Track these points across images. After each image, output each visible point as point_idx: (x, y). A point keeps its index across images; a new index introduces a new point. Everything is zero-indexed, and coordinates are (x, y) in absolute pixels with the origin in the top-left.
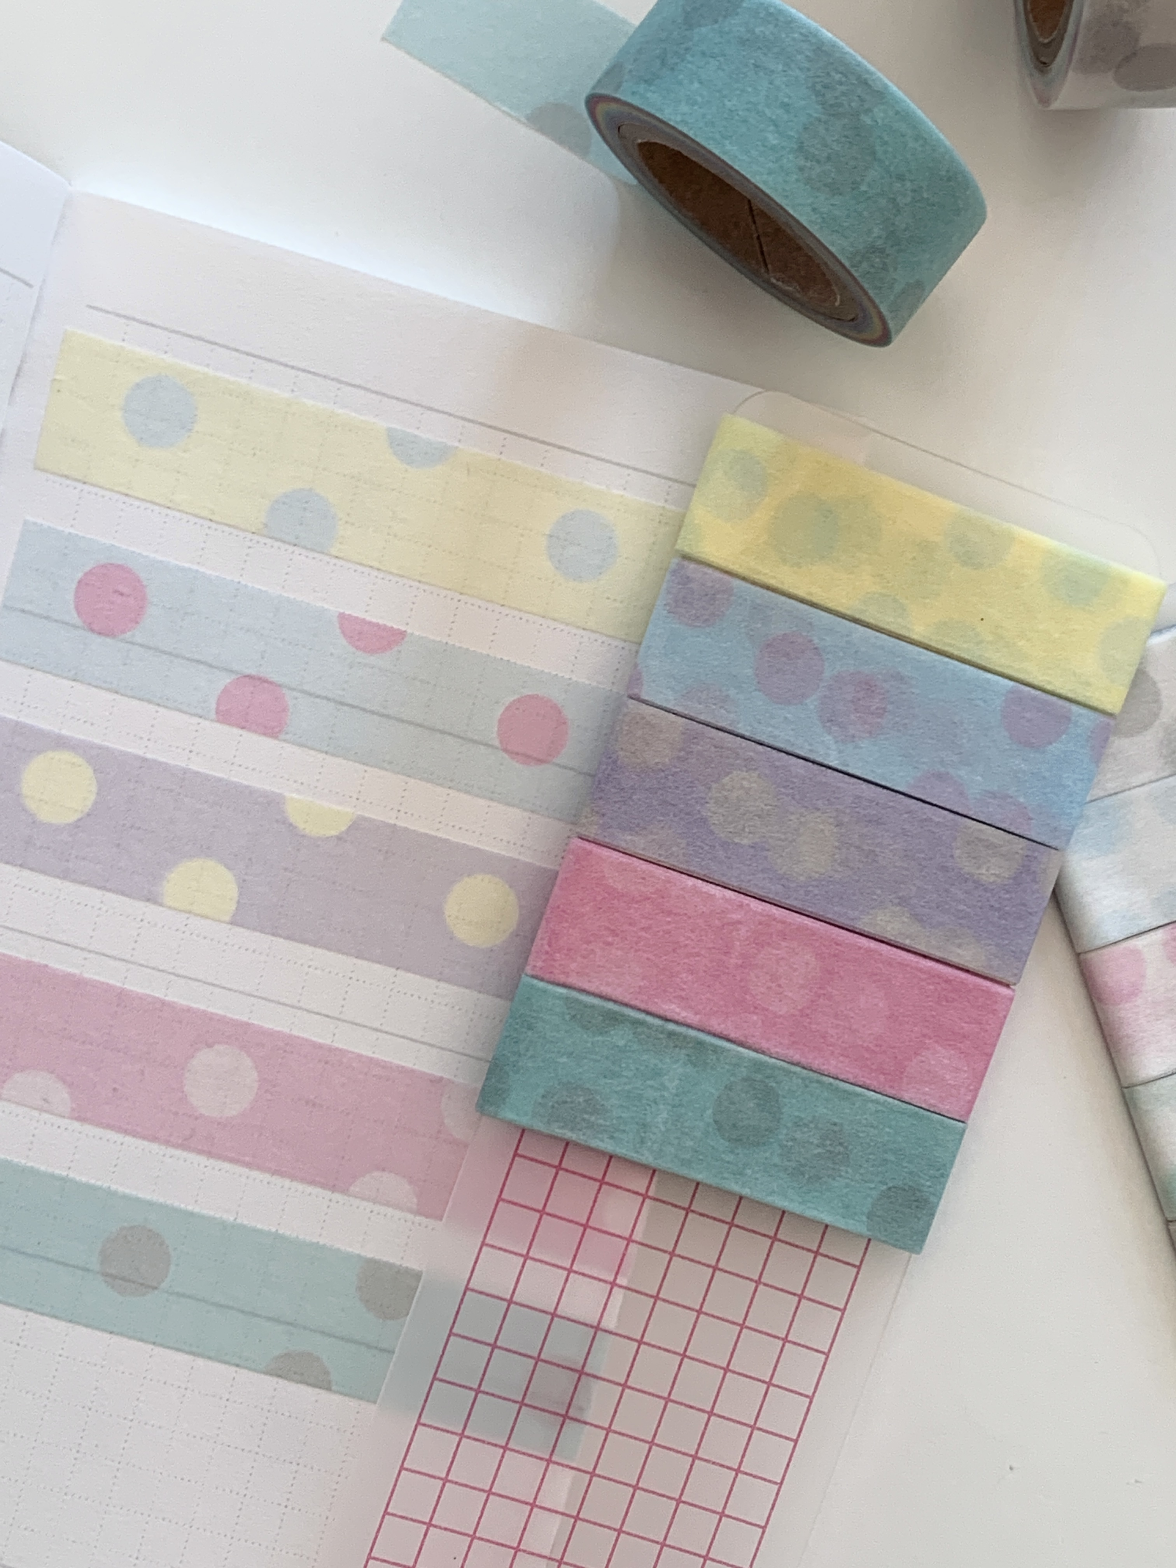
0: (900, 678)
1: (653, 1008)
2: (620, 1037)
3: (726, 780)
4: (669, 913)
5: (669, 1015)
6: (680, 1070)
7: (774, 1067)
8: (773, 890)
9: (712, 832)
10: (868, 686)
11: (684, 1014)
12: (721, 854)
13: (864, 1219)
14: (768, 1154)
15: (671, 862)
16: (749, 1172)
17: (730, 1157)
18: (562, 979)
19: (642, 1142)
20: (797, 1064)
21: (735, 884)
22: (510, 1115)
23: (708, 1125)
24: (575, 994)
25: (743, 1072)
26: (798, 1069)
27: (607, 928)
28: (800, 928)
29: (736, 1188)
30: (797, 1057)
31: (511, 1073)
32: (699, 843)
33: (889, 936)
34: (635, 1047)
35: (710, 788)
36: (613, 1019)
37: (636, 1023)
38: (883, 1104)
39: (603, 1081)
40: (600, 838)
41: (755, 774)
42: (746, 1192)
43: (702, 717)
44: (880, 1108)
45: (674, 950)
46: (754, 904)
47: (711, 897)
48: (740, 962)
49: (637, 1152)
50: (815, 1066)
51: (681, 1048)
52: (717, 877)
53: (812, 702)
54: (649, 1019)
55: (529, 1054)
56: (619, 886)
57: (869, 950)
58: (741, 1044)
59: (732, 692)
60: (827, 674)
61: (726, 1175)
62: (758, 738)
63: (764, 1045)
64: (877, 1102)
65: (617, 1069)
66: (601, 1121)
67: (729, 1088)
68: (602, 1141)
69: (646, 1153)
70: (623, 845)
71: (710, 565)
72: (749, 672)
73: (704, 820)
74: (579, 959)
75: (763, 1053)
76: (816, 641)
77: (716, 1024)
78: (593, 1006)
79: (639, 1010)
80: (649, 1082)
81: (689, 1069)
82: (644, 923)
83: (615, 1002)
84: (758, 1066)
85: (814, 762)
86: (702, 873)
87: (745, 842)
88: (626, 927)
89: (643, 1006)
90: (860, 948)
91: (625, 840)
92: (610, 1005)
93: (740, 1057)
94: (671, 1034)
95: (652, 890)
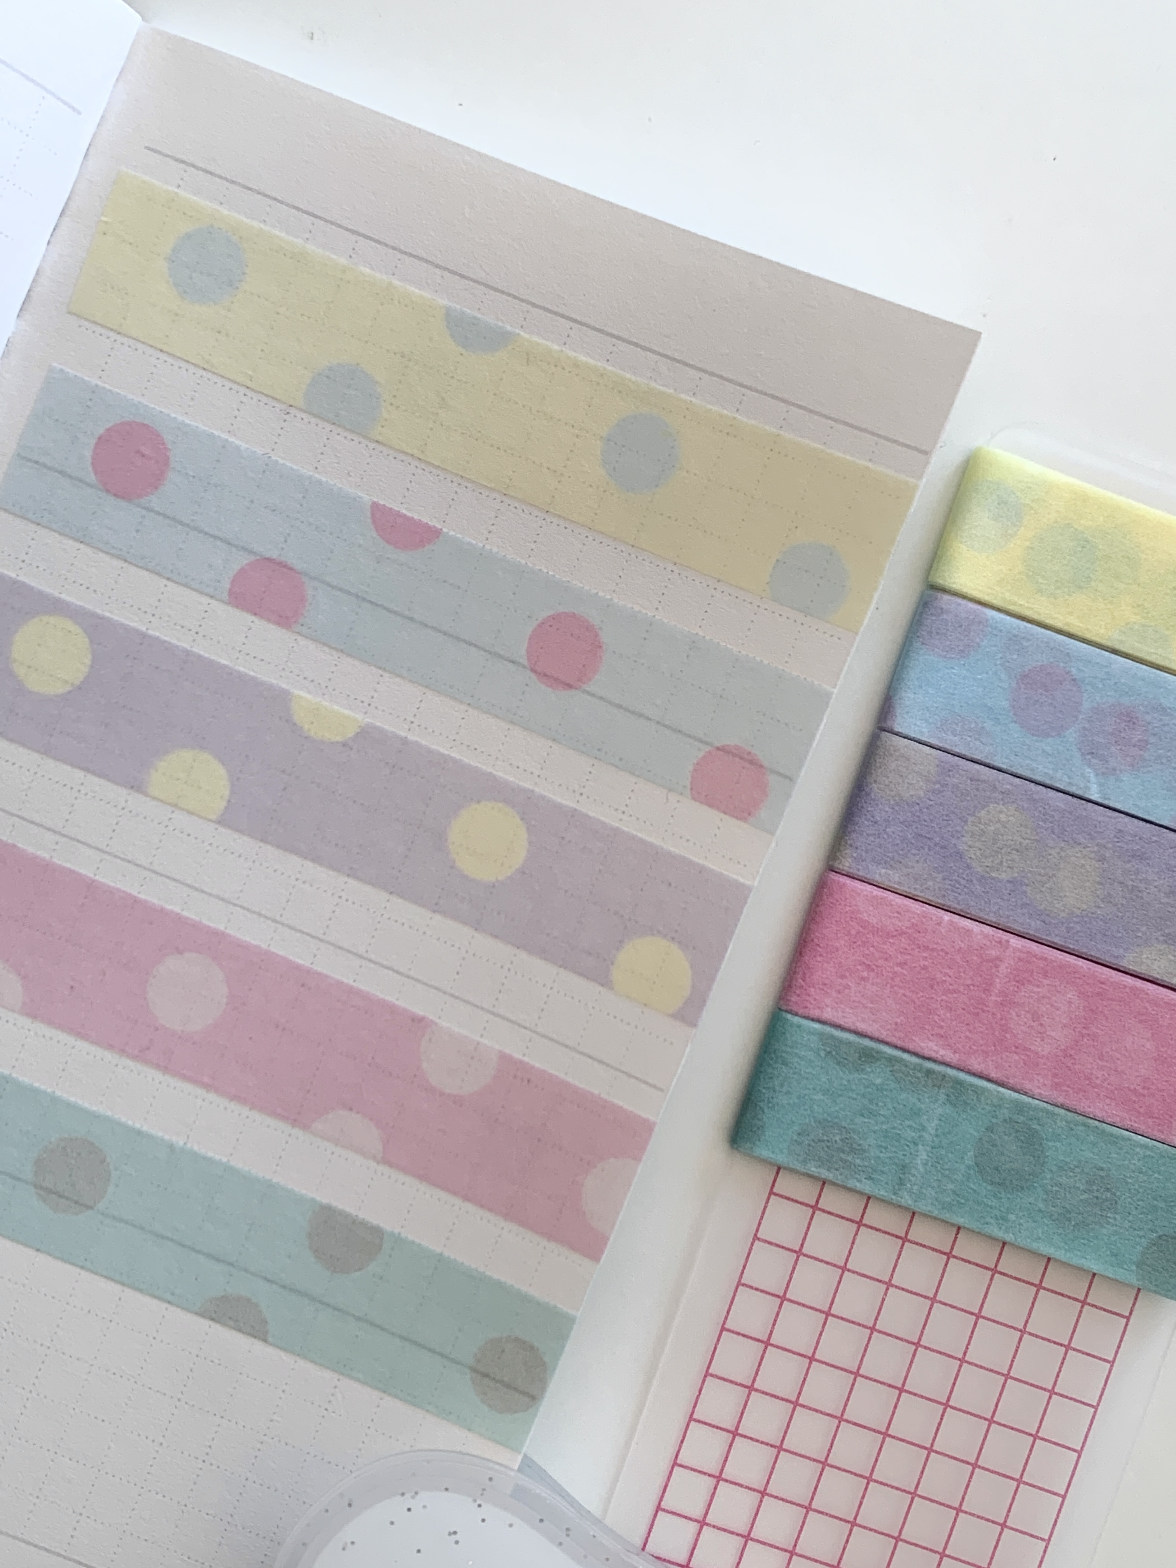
0: (1163, 710)
1: (911, 1046)
2: (877, 1075)
3: (983, 813)
4: (926, 948)
5: (927, 1053)
6: (940, 1111)
7: (1036, 1109)
8: (1033, 927)
9: (969, 867)
10: (1129, 718)
11: (942, 1052)
12: (978, 888)
13: (1134, 1268)
14: (1031, 1200)
15: (929, 896)
16: (1012, 1217)
17: (994, 1202)
18: (816, 1013)
19: (901, 1183)
20: (1062, 1106)
21: (992, 918)
22: (765, 1153)
23: (969, 1167)
24: (828, 1029)
25: (1005, 1113)
26: (1062, 1112)
27: (862, 963)
28: (1062, 966)
29: (1000, 1234)
30: (1061, 1100)
31: (766, 1110)
32: (955, 877)
33: (1155, 974)
34: (893, 1085)
35: (966, 822)
36: (868, 1056)
37: (891, 1060)
38: (1151, 1149)
39: (859, 1120)
40: (853, 871)
41: (1012, 808)
42: (1009, 1237)
43: (957, 750)
44: (1148, 1153)
45: (932, 987)
46: (1014, 941)
47: (968, 932)
48: (999, 999)
49: (894, 1194)
50: (1080, 1108)
51: (939, 1087)
52: (974, 912)
53: (1072, 734)
54: (906, 1056)
55: (784, 1090)
56: (874, 921)
57: (1133, 989)
58: (1002, 1085)
59: (989, 725)
60: (1086, 705)
61: (988, 1220)
62: (1013, 770)
63: (1028, 1086)
64: (1146, 1147)
65: (874, 1107)
66: (858, 1161)
67: (990, 1129)
68: (859, 1181)
69: (906, 1195)
70: (877, 878)
71: (964, 597)
72: (1005, 704)
73: (960, 855)
74: (834, 994)
75: (1025, 1094)
76: (1074, 671)
77: (976, 1064)
78: (849, 1043)
79: (896, 1047)
80: (907, 1123)
81: (948, 1109)
82: (900, 958)
83: (871, 1038)
84: (1020, 1108)
85: (1073, 795)
86: (957, 907)
87: (1003, 876)
88: (881, 962)
89: (899, 1043)
90: (1125, 987)
91: (879, 873)
92: (867, 1042)
93: (1002, 1098)
94: (929, 1072)
95: (908, 924)
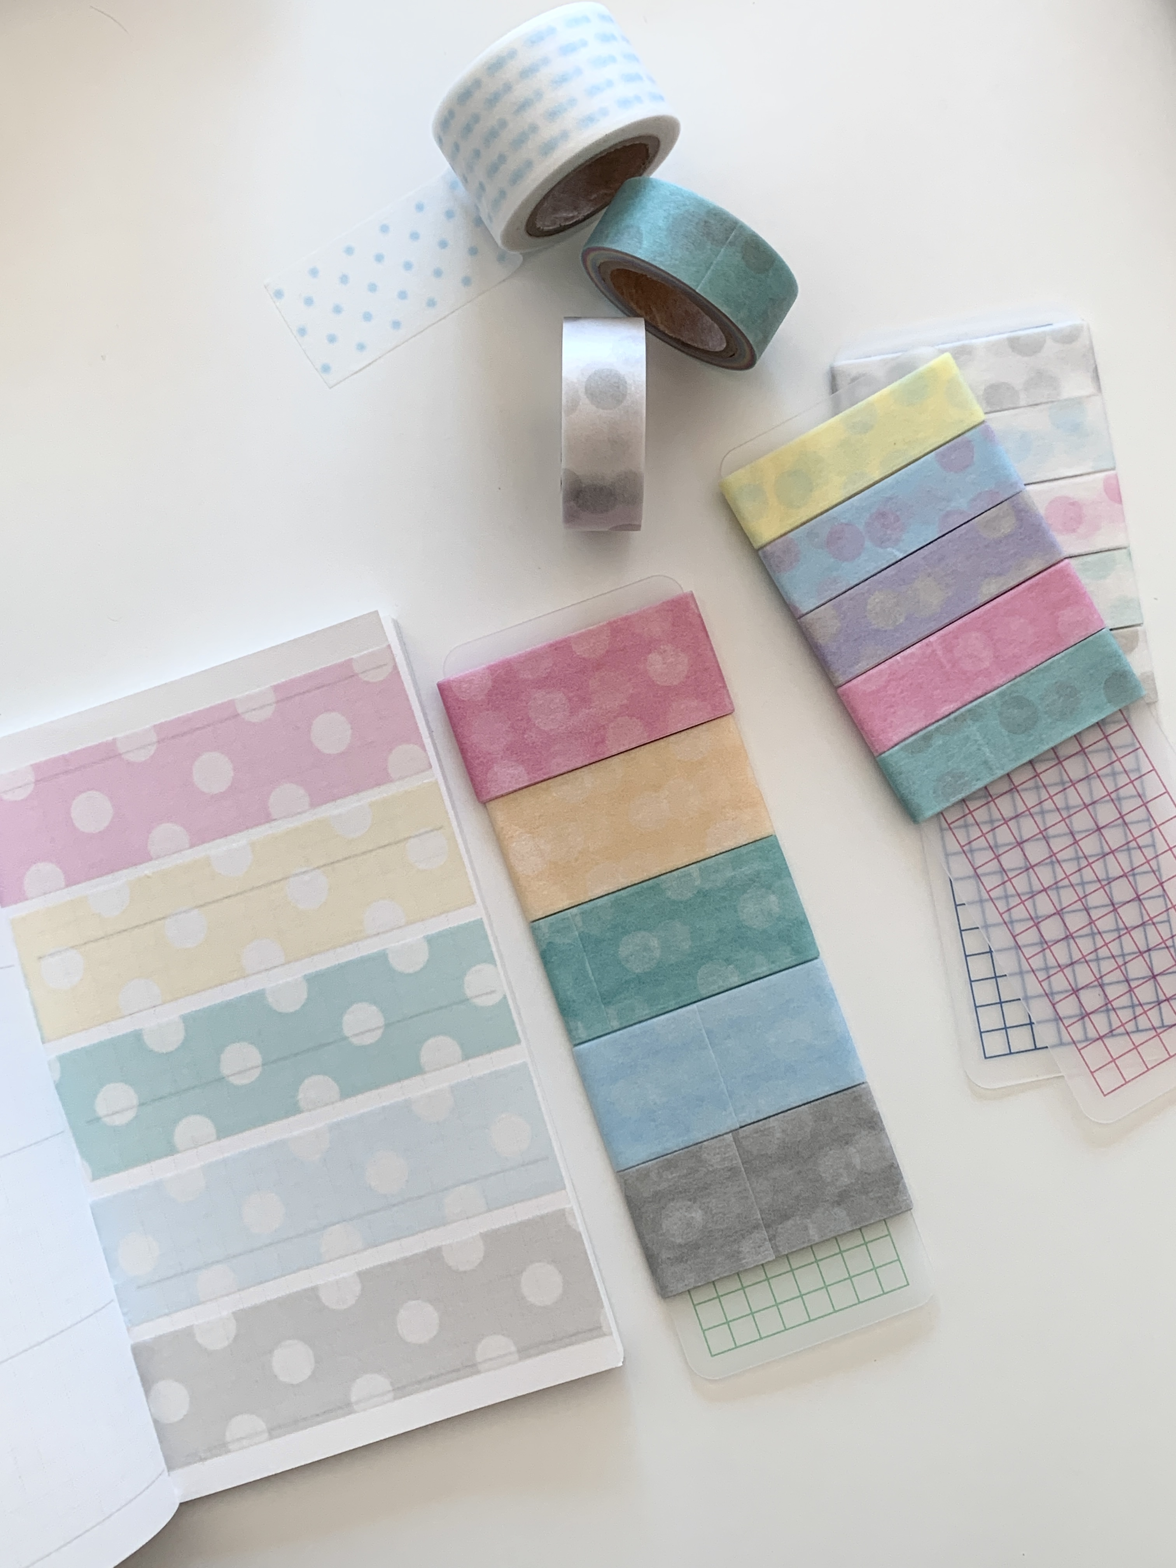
0: (891, 498)
1: (939, 717)
2: (938, 741)
3: (869, 607)
4: (903, 677)
5: (947, 713)
6: (975, 728)
7: (1008, 688)
8: (934, 626)
9: (886, 631)
10: (883, 515)
11: (952, 706)
12: (898, 635)
13: (1109, 704)
14: (1044, 722)
15: (883, 658)
16: (1044, 736)
17: (1032, 738)
18: (892, 744)
19: (991, 769)
20: (1016, 677)
21: (915, 640)
22: (929, 813)
23: (1008, 736)
24: (902, 744)
25: (999, 703)
26: (1018, 679)
27: (887, 708)
28: (959, 628)
29: (1046, 747)
30: (1013, 676)
31: (913, 797)
32: (885, 640)
33: (995, 593)
34: (948, 738)
35: (866, 616)
36: (927, 738)
37: (937, 729)
38: (1066, 655)
39: (950, 764)
40: (847, 679)
41: (877, 592)
42: (1052, 745)
43: (834, 595)
44: (1066, 659)
45: (921, 688)
46: (931, 639)
47: (912, 654)
48: (950, 665)
49: (993, 775)
50: (1024, 671)
51: (965, 720)
52: (905, 645)
53: (868, 544)
54: (941, 722)
55: (911, 783)
56: (874, 688)
57: (994, 607)
58: (986, 694)
59: (835, 574)
60: (861, 527)
61: (1037, 747)
62: (862, 579)
63: (996, 684)
64: (1063, 657)
65: (950, 753)
66: (966, 779)
67: (1000, 714)
68: (975, 785)
69: (997, 771)
70: (858, 672)
71: (774, 540)
72: (832, 560)
73: (878, 631)
74: (889, 730)
75: (998, 687)
76: (843, 521)
77: (968, 697)
78: (916, 740)
79: (933, 723)
80: (968, 745)
81: (978, 724)
82: (899, 691)
83: (921, 730)
84: (1002, 695)
85: (893, 564)
86: (898, 650)
87: (901, 620)
88: (893, 700)
89: (933, 721)
90: (989, 610)
91: (858, 669)
92: (921, 733)
93: (992, 699)
94: (955, 719)
95: (887, 676)
